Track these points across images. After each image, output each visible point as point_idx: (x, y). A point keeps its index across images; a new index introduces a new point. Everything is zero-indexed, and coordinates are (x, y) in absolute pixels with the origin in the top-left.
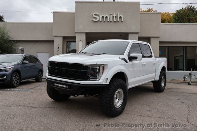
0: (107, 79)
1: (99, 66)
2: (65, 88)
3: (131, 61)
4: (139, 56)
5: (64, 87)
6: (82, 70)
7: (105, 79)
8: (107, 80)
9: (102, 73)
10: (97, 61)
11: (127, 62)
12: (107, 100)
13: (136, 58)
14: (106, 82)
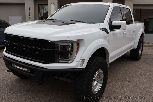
0: (84, 60)
1: (72, 42)
2: (26, 71)
3: (113, 31)
4: (123, 24)
5: (24, 71)
6: (47, 49)
7: (81, 60)
8: (84, 62)
9: (77, 53)
10: (69, 35)
11: (108, 33)
12: (84, 89)
13: (119, 27)
14: (82, 65)
